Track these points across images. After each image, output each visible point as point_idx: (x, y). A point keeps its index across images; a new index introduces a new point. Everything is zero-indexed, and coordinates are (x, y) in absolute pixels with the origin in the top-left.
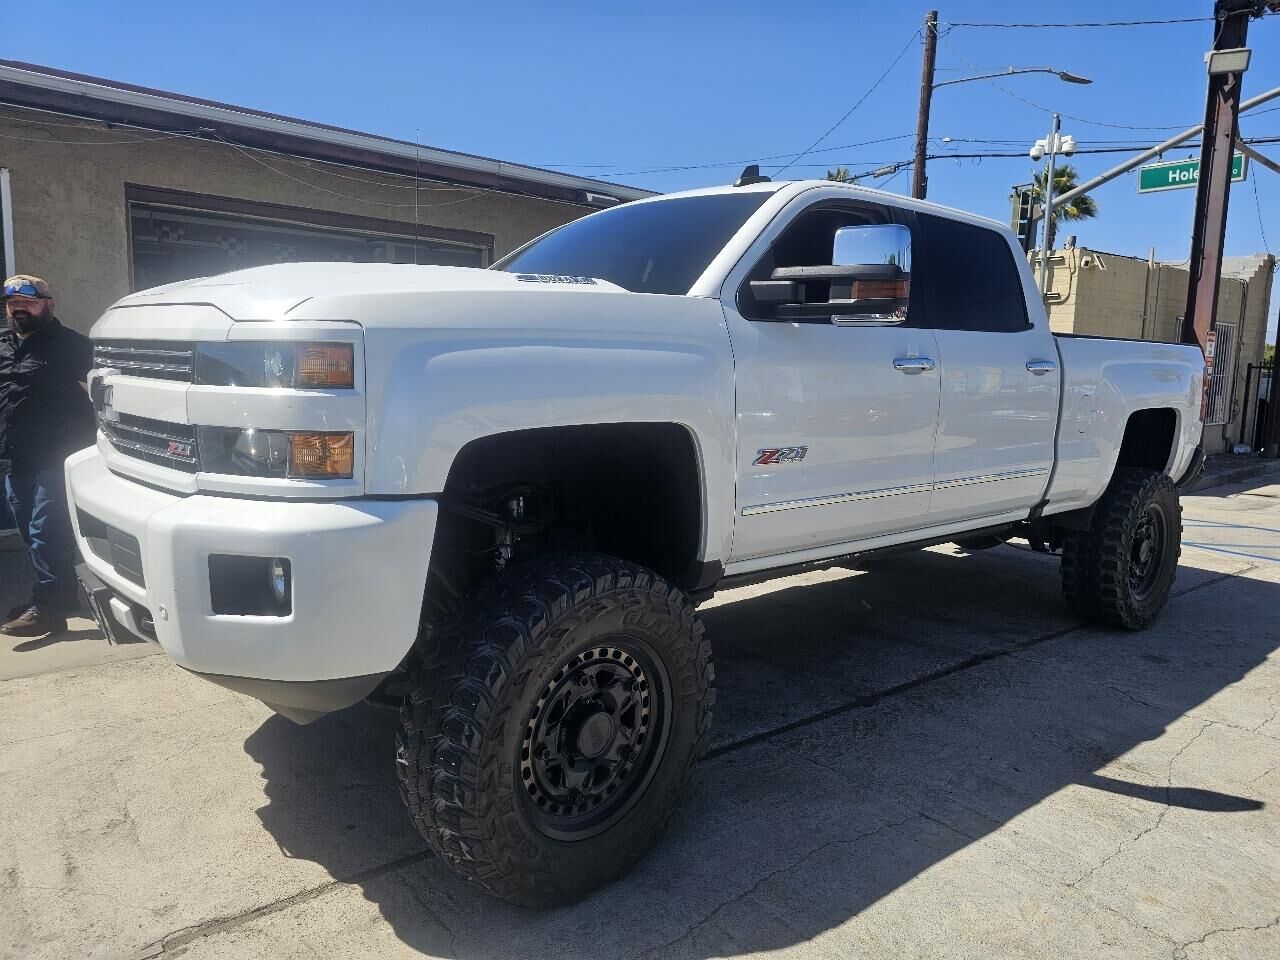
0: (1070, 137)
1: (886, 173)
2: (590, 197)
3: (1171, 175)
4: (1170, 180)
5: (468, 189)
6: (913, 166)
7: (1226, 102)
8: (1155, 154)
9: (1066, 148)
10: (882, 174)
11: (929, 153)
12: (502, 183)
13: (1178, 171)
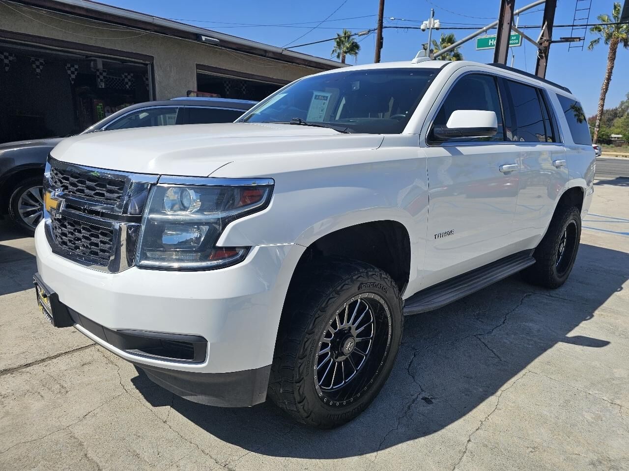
0: (438, 20)
1: (364, 34)
2: (204, 38)
3: (490, 42)
4: (490, 44)
5: (137, 31)
6: (376, 31)
7: (508, 5)
8: (484, 31)
9: (436, 26)
10: (362, 35)
11: (384, 25)
12: (156, 28)
13: (493, 40)
